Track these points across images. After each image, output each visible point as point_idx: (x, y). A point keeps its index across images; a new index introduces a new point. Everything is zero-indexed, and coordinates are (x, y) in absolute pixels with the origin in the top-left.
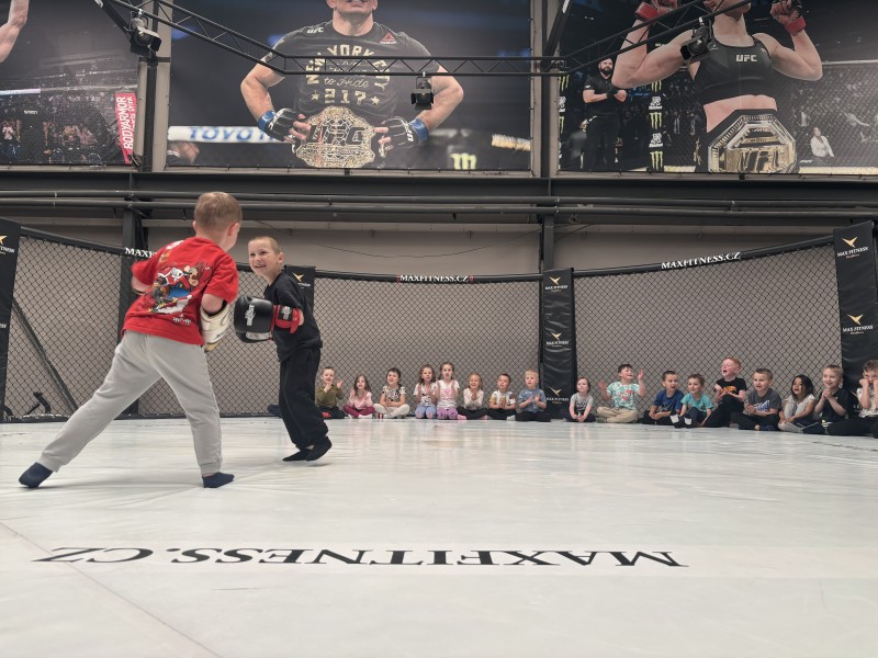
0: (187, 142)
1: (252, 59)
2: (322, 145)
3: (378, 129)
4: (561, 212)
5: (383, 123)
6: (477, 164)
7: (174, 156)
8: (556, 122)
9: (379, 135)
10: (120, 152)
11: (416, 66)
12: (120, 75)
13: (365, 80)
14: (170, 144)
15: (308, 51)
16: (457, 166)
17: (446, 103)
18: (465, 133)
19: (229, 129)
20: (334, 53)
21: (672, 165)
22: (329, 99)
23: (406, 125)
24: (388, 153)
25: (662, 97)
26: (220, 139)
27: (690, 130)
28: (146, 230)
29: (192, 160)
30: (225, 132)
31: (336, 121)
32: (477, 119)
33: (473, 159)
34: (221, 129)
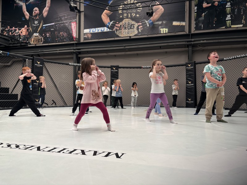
0: (89, 33)
3: (139, 24)
5: (140, 22)
6: (168, 31)
7: (85, 37)
8: (194, 15)
9: (139, 26)
10: (73, 37)
12: (72, 17)
14: (84, 34)
15: (119, 3)
16: (162, 32)
18: (164, 22)
20: (126, 3)
21: (234, 25)
22: (125, 17)
23: (147, 22)
24: (142, 30)
25: (231, 3)
27: (241, 12)
29: (90, 38)
30: (98, 29)
33: (167, 30)
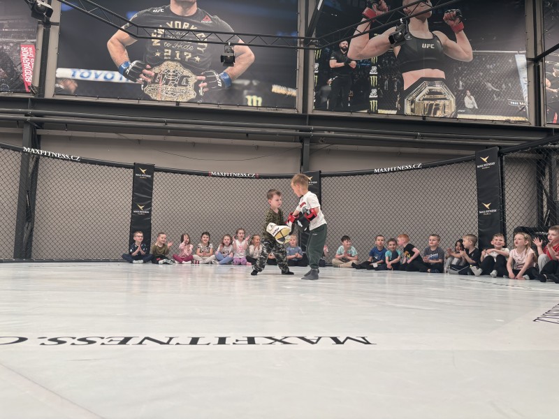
0: (69, 79)
1: (115, 26)
2: (161, 86)
3: (199, 78)
4: (314, 136)
5: (202, 73)
6: (262, 103)
7: (60, 88)
8: (313, 79)
9: (199, 81)
10: (23, 84)
11: (224, 38)
12: (24, 32)
13: (191, 45)
14: (57, 80)
15: (153, 24)
16: (250, 104)
17: (243, 63)
18: (255, 83)
19: (99, 72)
20: (171, 26)
21: (383, 109)
22: (167, 56)
23: (217, 76)
24: (205, 93)
25: (378, 67)
26: (92, 78)
27: (394, 88)
28: (39, 136)
29: (73, 91)
30: (96, 73)
31: (171, 71)
32: (263, 74)
33: (260, 100)
34: (93, 72)
